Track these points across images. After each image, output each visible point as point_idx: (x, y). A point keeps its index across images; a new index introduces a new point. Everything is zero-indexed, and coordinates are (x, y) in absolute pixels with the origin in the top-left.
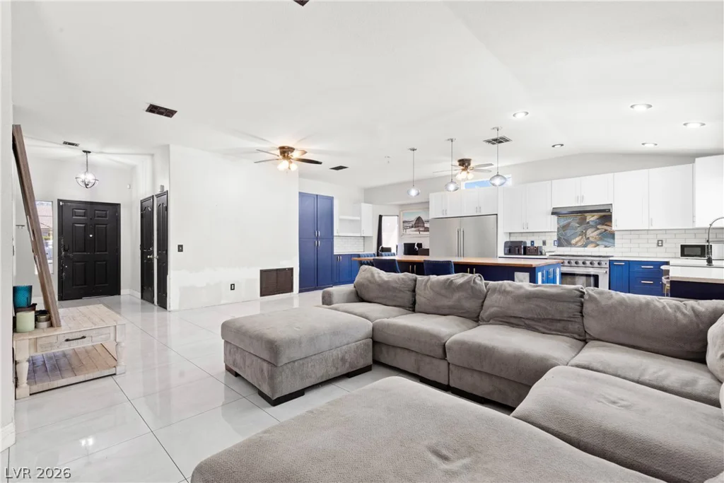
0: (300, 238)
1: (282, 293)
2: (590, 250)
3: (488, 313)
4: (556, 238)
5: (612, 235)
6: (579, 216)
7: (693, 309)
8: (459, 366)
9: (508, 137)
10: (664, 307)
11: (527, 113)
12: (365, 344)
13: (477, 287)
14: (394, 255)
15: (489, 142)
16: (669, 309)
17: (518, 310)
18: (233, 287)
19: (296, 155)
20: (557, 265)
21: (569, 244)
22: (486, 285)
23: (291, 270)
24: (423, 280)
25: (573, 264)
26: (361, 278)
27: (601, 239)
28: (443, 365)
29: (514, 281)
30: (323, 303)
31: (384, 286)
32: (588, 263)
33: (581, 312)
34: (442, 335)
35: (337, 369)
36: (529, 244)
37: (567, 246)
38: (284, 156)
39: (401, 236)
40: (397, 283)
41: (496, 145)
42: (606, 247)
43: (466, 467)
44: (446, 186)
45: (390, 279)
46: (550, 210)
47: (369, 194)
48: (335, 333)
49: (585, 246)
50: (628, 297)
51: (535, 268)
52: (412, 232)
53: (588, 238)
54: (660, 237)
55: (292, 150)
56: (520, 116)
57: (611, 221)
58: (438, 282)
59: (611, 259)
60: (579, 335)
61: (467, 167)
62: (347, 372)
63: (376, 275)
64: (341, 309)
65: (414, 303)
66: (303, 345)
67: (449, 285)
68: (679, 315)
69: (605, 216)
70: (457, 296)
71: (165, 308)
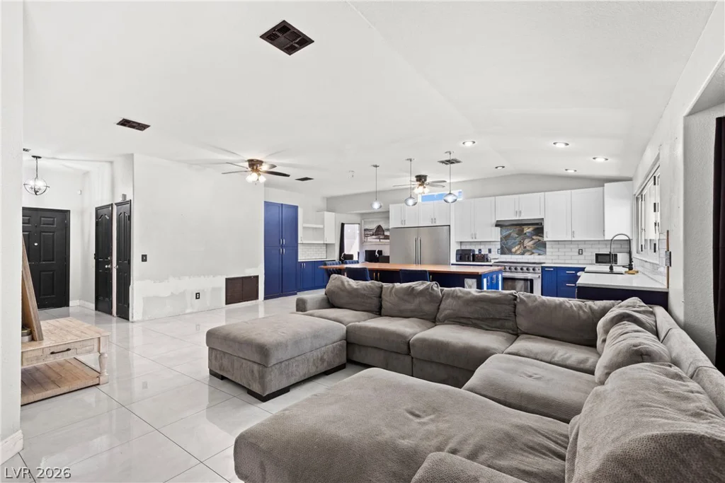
0: (265, 247)
1: (248, 301)
2: (527, 258)
3: (443, 315)
4: (499, 247)
5: (544, 245)
6: (518, 228)
7: (590, 307)
8: (420, 359)
9: (459, 159)
10: (571, 307)
11: (474, 142)
12: (340, 345)
13: (435, 293)
14: (358, 262)
15: (442, 162)
16: (575, 309)
17: (466, 312)
18: (198, 296)
19: (264, 168)
20: (500, 271)
21: (510, 252)
22: (442, 291)
23: (257, 277)
24: (388, 288)
25: (513, 270)
26: (332, 286)
27: (535, 248)
28: (408, 359)
29: (464, 287)
30: (298, 310)
31: (353, 293)
32: (525, 269)
33: (515, 312)
34: (408, 334)
35: (317, 367)
36: (477, 253)
37: (508, 254)
38: (253, 168)
39: (362, 243)
40: (365, 290)
41: (449, 166)
42: (539, 255)
43: (432, 420)
44: (406, 200)
45: (359, 287)
46: (494, 222)
47: (332, 204)
48: (316, 335)
49: (523, 254)
50: (548, 300)
51: (481, 275)
52: (372, 239)
53: (525, 247)
54: (581, 247)
55: (261, 162)
56: (469, 144)
57: (543, 233)
58: (402, 288)
59: (543, 265)
60: (513, 331)
61: (423, 182)
62: (326, 369)
63: (346, 283)
64: (315, 314)
65: (381, 307)
66: (289, 348)
67: (411, 291)
68: (581, 312)
69: (538, 228)
70: (417, 301)
71: (128, 319)
